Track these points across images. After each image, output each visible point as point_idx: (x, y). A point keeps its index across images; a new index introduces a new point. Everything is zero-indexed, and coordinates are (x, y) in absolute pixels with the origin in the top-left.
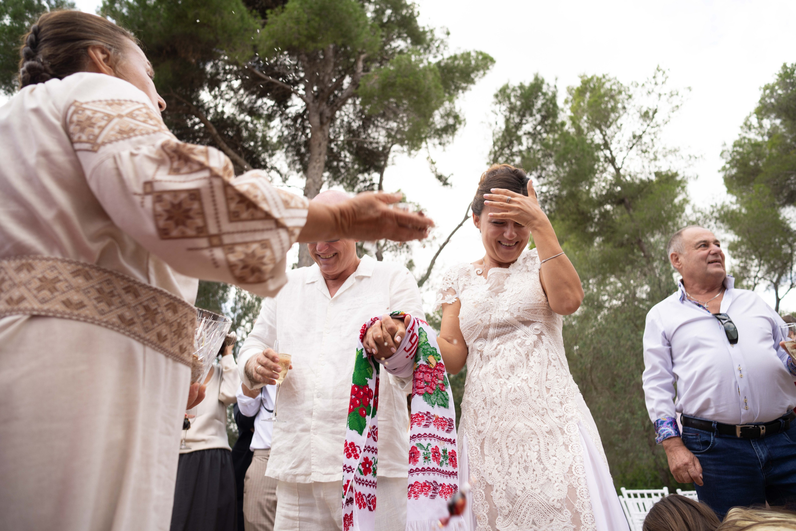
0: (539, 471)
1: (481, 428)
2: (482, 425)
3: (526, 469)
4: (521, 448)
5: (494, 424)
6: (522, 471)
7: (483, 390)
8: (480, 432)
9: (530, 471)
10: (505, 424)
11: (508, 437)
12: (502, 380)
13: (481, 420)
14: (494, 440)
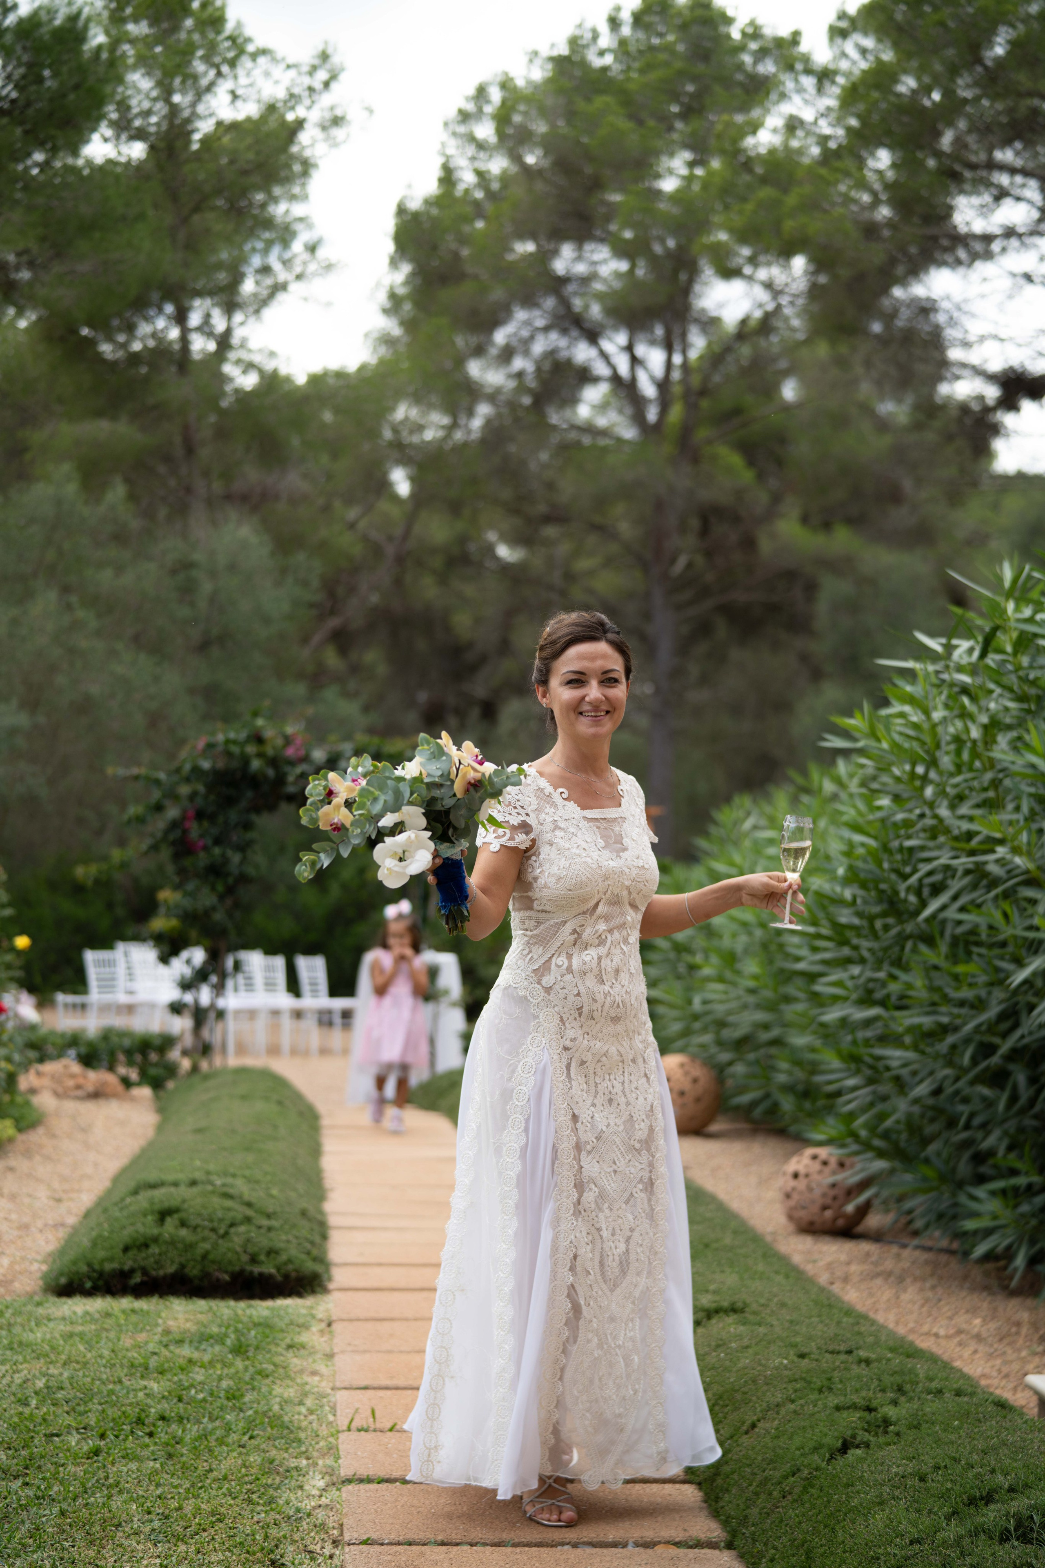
0: (623, 1106)
1: (568, 1043)
2: (571, 1040)
3: (610, 1101)
4: (607, 1077)
5: (586, 1042)
6: (606, 1103)
7: (578, 994)
8: (566, 1049)
9: (615, 1104)
10: (599, 1044)
11: (599, 1061)
12: (607, 988)
13: (570, 1033)
14: (583, 1063)
